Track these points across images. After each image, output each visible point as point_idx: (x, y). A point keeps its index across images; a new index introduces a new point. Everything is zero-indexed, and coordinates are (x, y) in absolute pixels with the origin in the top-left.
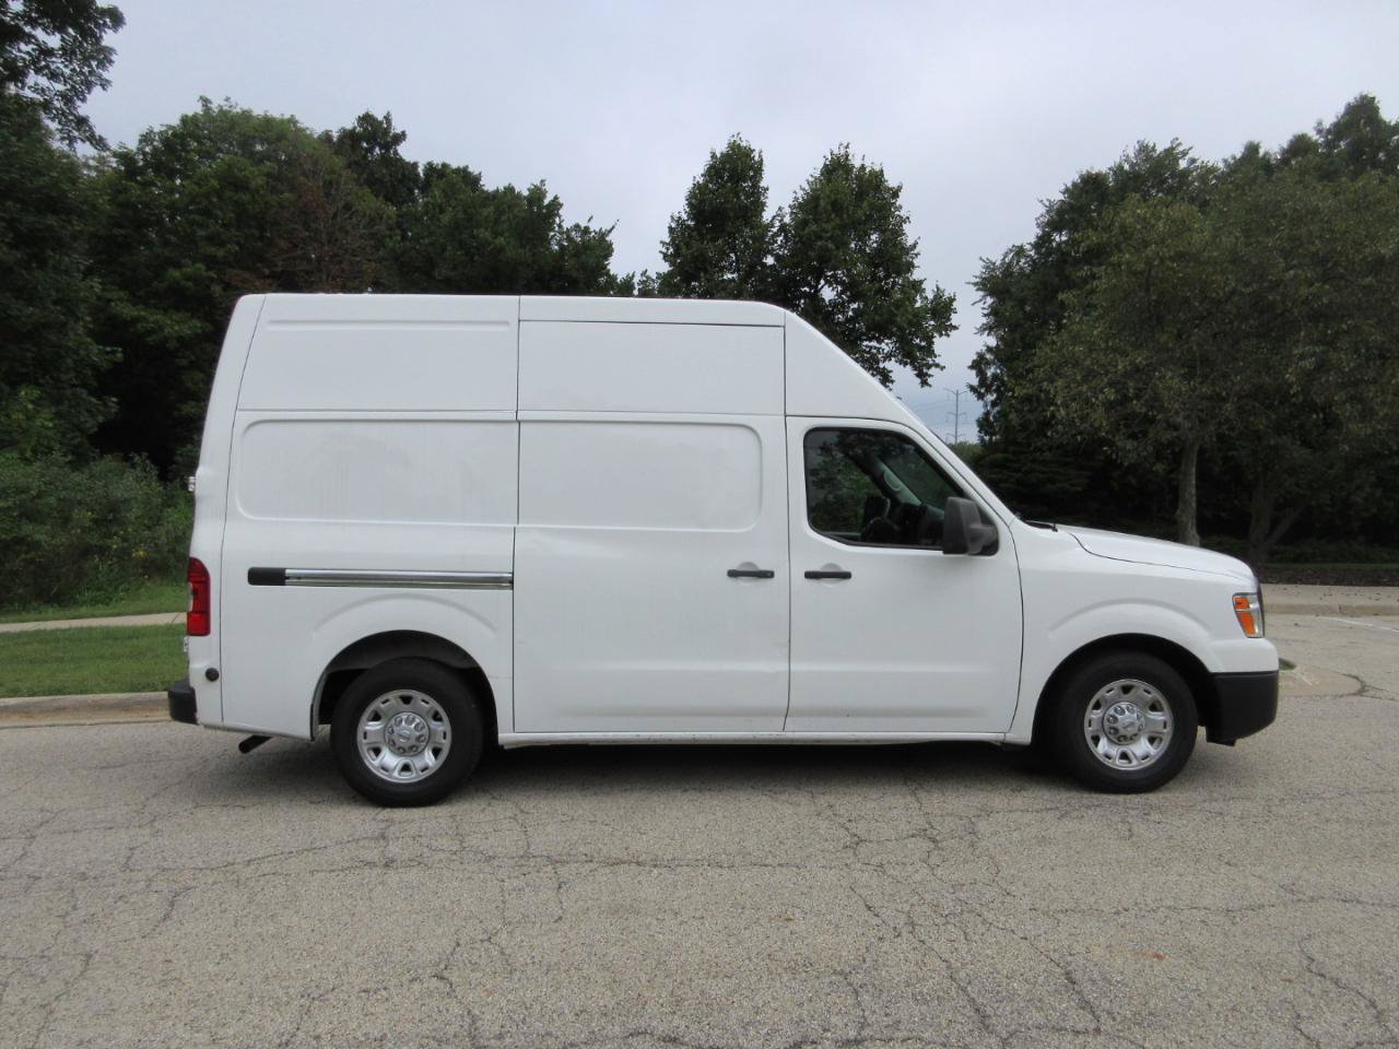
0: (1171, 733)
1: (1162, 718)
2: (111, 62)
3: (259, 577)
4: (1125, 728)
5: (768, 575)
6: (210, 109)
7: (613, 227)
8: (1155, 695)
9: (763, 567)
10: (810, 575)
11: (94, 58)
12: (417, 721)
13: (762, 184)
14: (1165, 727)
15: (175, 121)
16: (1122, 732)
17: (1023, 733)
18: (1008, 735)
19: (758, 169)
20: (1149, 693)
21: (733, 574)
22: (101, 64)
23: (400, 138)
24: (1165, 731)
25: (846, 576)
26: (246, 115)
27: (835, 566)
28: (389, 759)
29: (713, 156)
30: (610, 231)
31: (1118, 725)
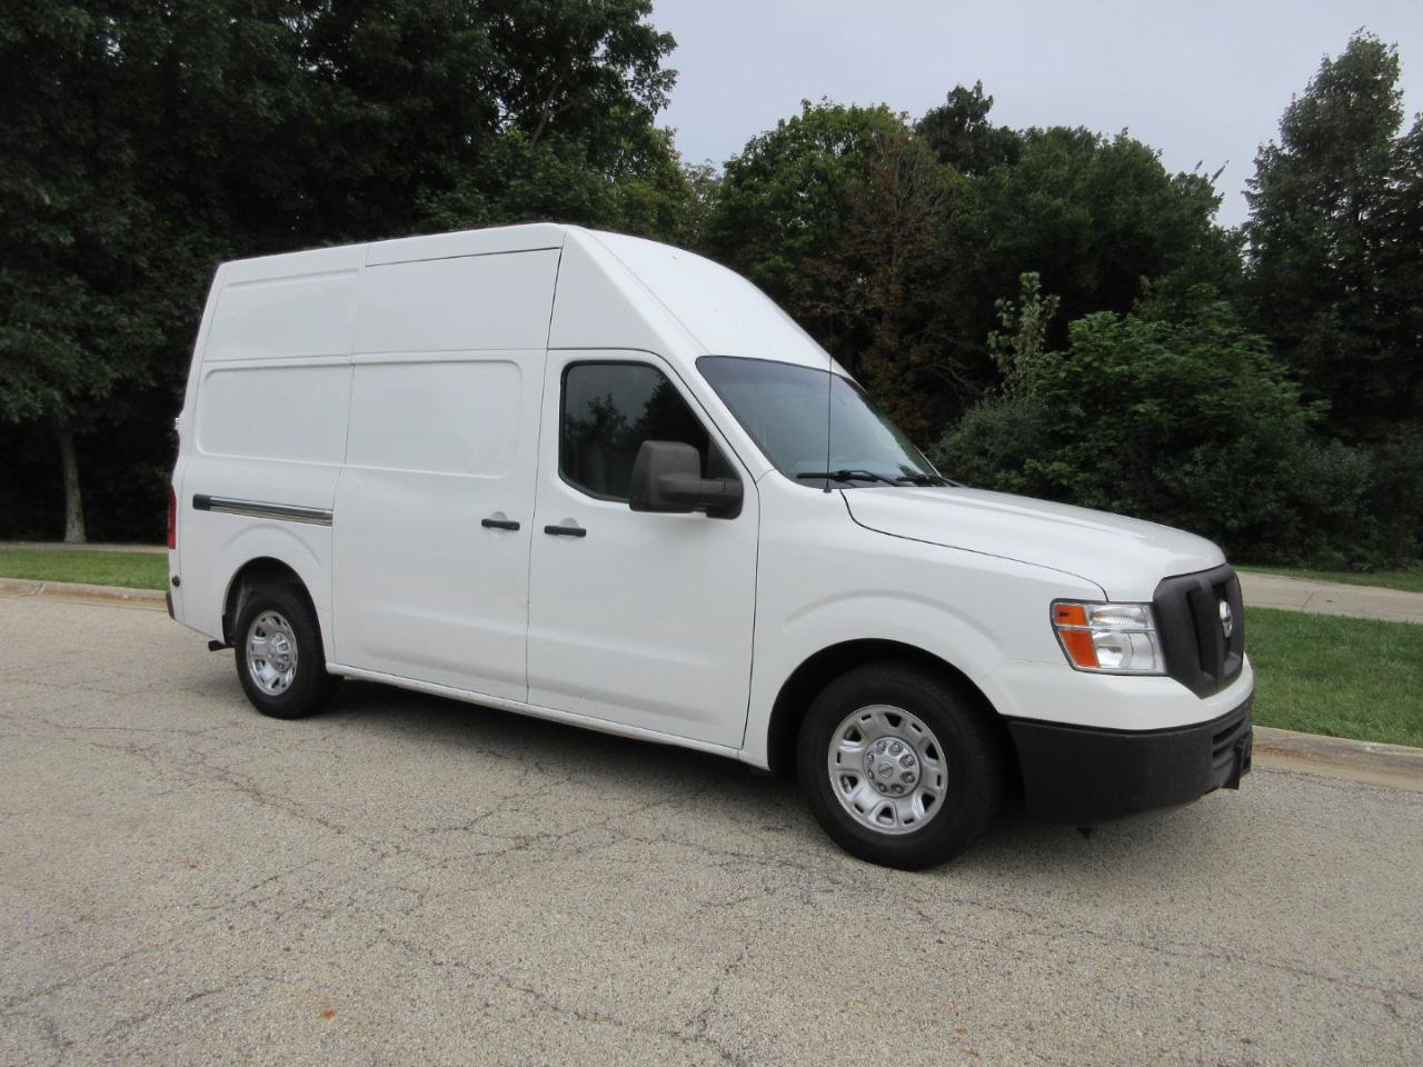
0: (945, 791)
1: (935, 769)
2: (674, 82)
3: (202, 503)
4: (881, 772)
5: (514, 526)
6: (810, 110)
7: (1221, 171)
8: (927, 734)
9: (511, 518)
10: (550, 530)
11: (659, 82)
12: (284, 641)
13: (1396, 87)
14: (939, 783)
15: (774, 127)
16: (879, 778)
17: (756, 753)
18: (740, 752)
19: (1392, 70)
20: (919, 730)
21: (487, 524)
22: (667, 87)
23: (986, 106)
24: (937, 788)
25: (581, 533)
26: (838, 111)
27: (573, 521)
28: (269, 672)
29: (1326, 62)
30: (1216, 176)
31: (875, 767)
